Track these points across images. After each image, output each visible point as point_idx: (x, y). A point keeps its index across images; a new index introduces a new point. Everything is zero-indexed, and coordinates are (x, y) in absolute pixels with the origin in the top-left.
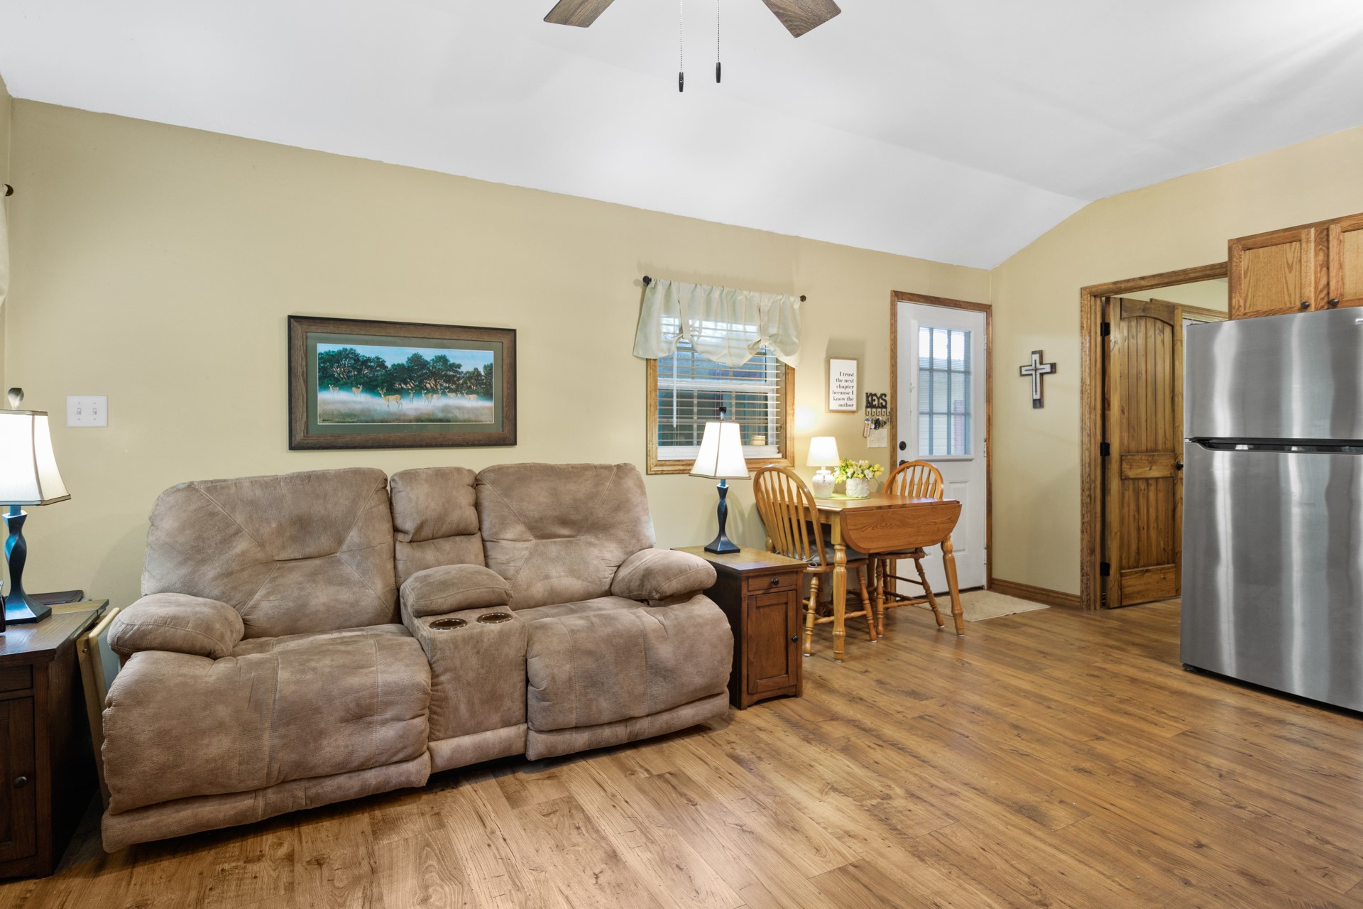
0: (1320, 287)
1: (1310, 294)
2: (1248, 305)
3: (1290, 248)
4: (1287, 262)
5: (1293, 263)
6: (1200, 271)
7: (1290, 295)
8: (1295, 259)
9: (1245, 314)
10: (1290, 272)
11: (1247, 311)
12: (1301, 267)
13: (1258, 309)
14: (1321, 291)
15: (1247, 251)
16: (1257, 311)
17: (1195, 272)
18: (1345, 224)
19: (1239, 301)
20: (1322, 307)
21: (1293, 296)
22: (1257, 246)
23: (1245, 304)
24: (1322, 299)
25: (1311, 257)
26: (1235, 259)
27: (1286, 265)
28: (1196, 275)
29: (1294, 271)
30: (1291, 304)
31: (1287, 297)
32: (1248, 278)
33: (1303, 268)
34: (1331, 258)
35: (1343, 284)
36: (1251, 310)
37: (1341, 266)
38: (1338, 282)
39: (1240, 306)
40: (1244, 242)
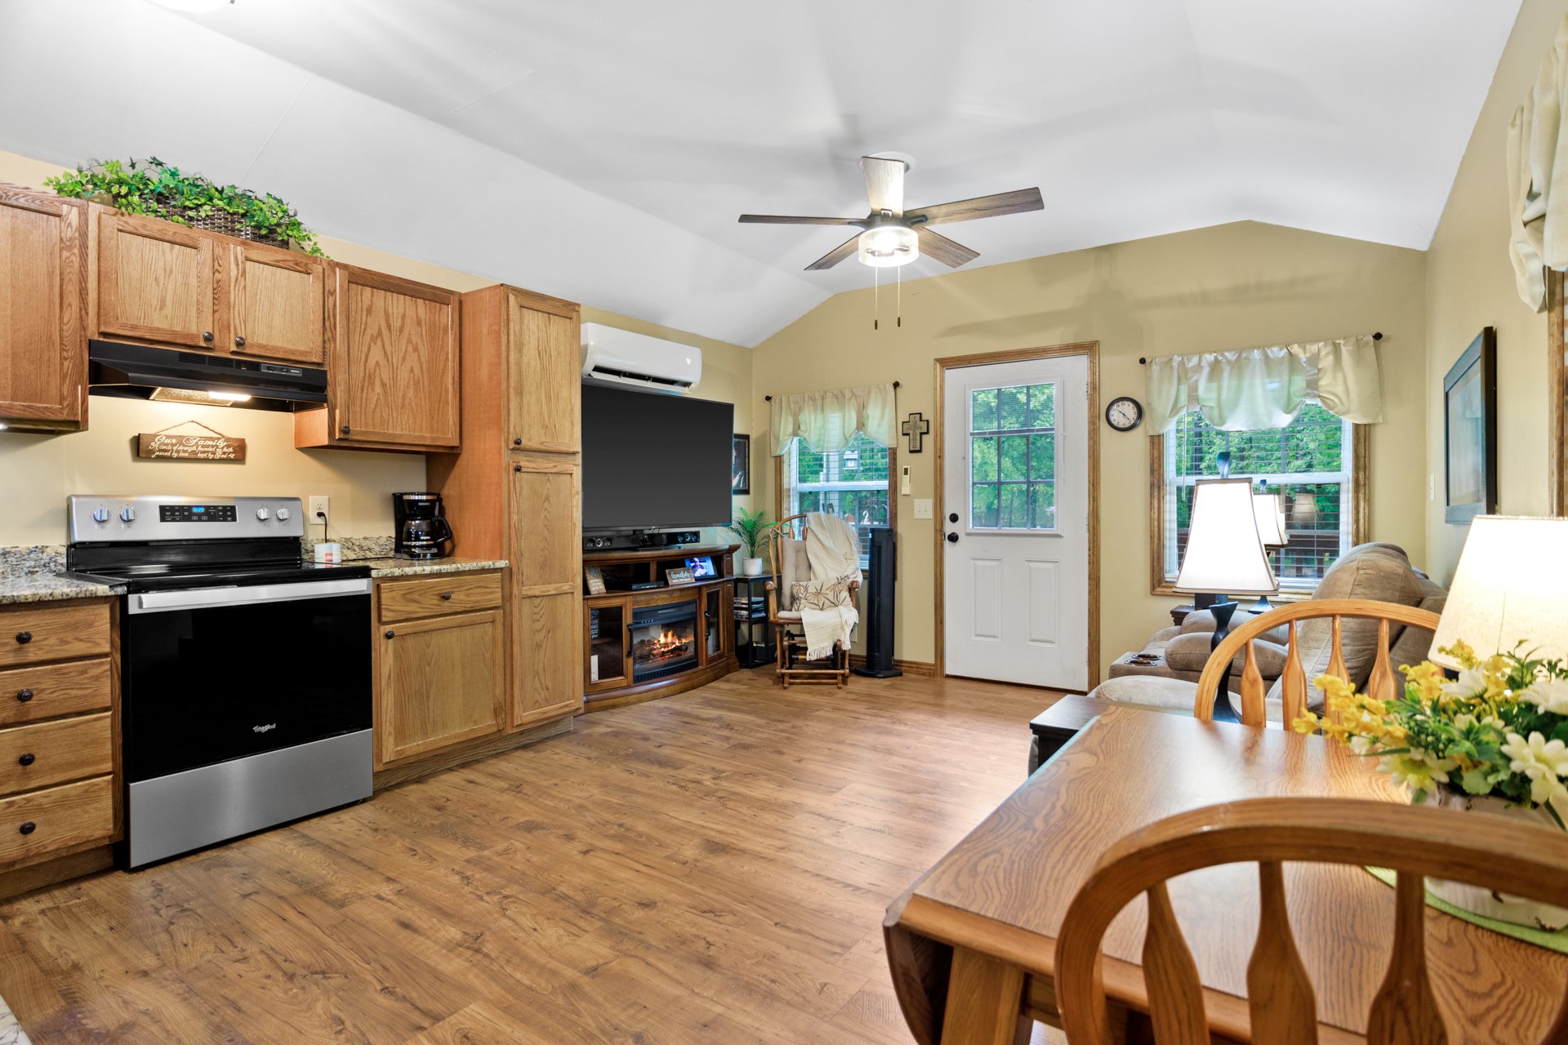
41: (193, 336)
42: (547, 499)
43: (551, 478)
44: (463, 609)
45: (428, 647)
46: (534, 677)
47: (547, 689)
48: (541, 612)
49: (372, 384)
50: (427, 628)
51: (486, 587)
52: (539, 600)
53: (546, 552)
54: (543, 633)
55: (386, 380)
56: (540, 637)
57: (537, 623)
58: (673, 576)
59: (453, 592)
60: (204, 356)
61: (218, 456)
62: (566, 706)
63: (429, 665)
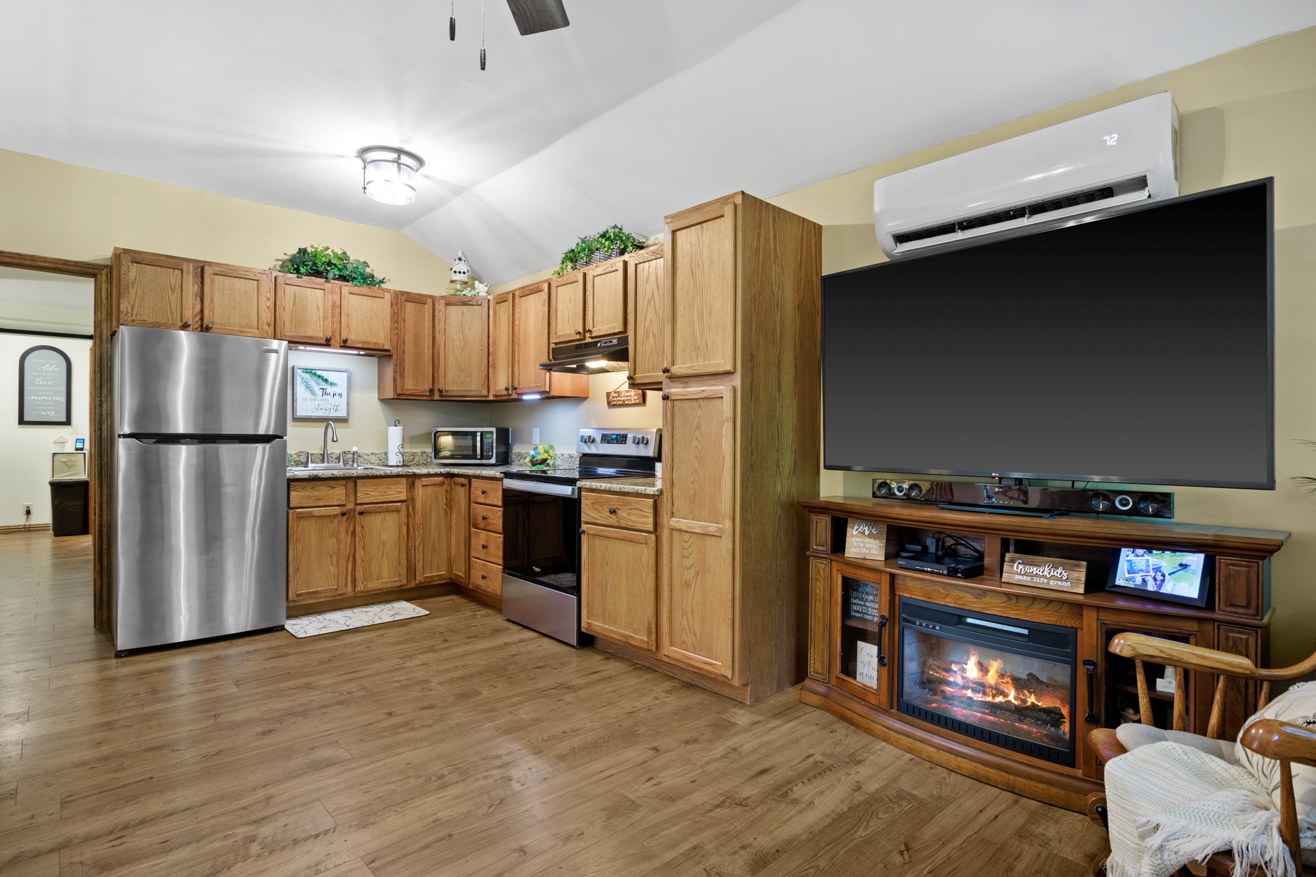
0: (195, 312)
1: (189, 316)
2: (135, 312)
3: (173, 273)
4: (170, 284)
5: (175, 287)
6: (51, 263)
7: (172, 313)
8: (177, 284)
9: (133, 321)
10: (173, 293)
11: (134, 318)
12: (182, 292)
13: (144, 318)
14: (196, 316)
15: (135, 264)
16: (144, 321)
17: (46, 262)
18: (217, 269)
19: (127, 308)
20: (196, 329)
21: (175, 314)
22: (145, 262)
23: (132, 311)
24: (197, 322)
25: (191, 287)
26: (123, 267)
27: (169, 287)
28: (46, 265)
29: (175, 294)
30: (173, 321)
31: (169, 314)
32: (135, 289)
33: (184, 293)
34: (205, 293)
35: (213, 314)
36: (138, 318)
37: (212, 301)
38: (210, 312)
39: (127, 312)
40: (134, 255)
41: (569, 335)
42: (698, 427)
43: (702, 404)
44: (625, 526)
45: (607, 550)
46: (683, 615)
47: (695, 635)
48: (691, 549)
49: (648, 338)
50: (605, 534)
51: (642, 510)
52: (689, 535)
53: (696, 486)
54: (692, 572)
55: (656, 332)
56: (689, 575)
57: (685, 559)
58: (1018, 567)
59: (619, 509)
60: (582, 344)
61: (633, 402)
62: (711, 664)
63: (607, 565)
